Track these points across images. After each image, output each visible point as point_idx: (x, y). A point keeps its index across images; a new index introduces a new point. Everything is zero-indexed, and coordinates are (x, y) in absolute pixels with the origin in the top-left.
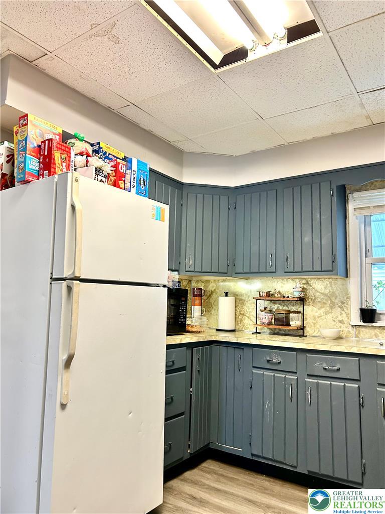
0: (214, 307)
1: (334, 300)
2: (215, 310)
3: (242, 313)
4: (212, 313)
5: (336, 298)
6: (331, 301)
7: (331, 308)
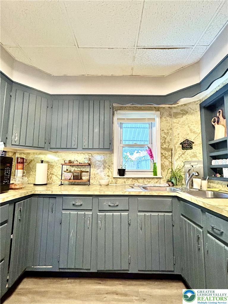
0: (33, 170)
1: (105, 165)
2: (33, 171)
3: (52, 173)
4: (31, 174)
5: (106, 164)
6: (104, 165)
7: (104, 169)
